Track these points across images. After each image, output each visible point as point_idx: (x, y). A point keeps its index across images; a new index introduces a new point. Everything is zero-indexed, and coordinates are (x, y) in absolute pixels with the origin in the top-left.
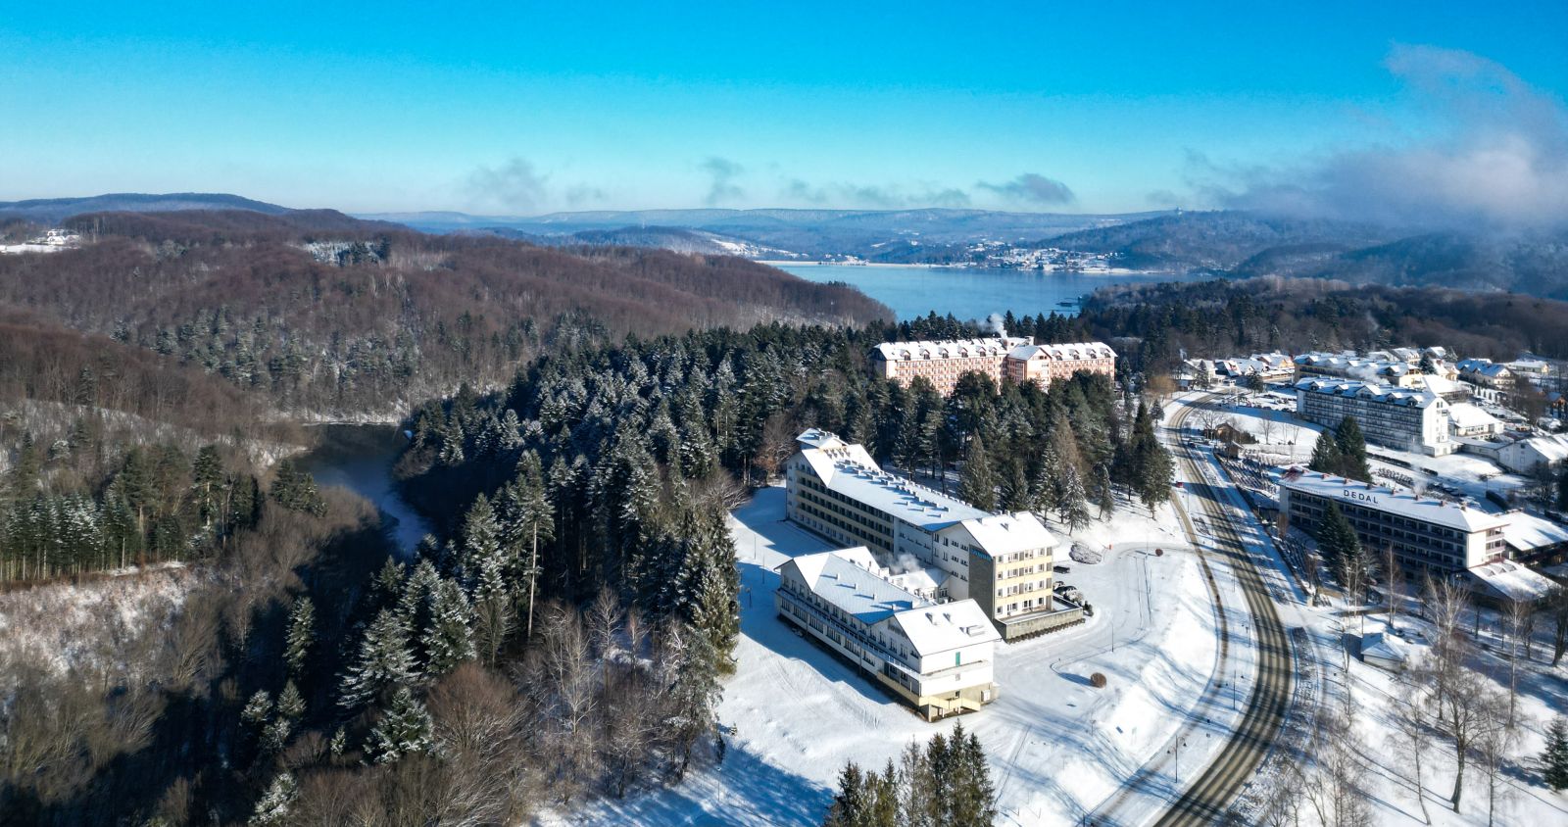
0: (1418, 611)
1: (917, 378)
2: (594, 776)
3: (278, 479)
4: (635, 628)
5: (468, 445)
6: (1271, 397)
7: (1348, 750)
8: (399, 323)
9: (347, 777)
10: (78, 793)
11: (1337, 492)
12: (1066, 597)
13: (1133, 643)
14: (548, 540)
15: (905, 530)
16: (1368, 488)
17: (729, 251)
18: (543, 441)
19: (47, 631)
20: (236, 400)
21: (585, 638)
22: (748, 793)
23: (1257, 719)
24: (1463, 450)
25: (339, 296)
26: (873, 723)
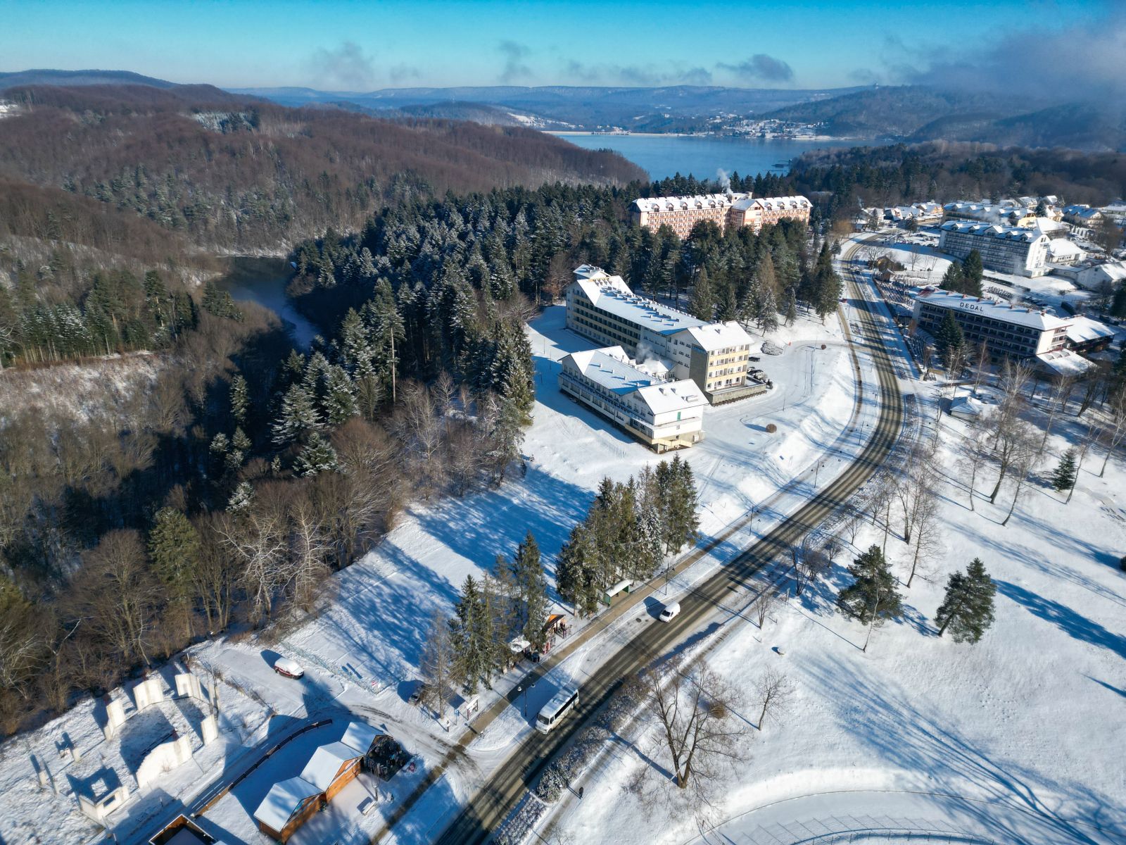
0: (995, 383)
1: (663, 225)
2: (444, 485)
3: (205, 295)
4: (465, 397)
5: (338, 273)
6: (921, 236)
7: (930, 469)
8: (275, 180)
9: (284, 485)
10: (113, 492)
11: (955, 304)
12: (755, 377)
13: (798, 405)
14: (402, 340)
15: (649, 335)
16: (978, 301)
17: (521, 123)
18: (391, 271)
19: (68, 395)
20: (165, 237)
21: (432, 403)
22: (541, 494)
23: (873, 451)
24: (1052, 273)
25: (226, 158)
26: (621, 454)
